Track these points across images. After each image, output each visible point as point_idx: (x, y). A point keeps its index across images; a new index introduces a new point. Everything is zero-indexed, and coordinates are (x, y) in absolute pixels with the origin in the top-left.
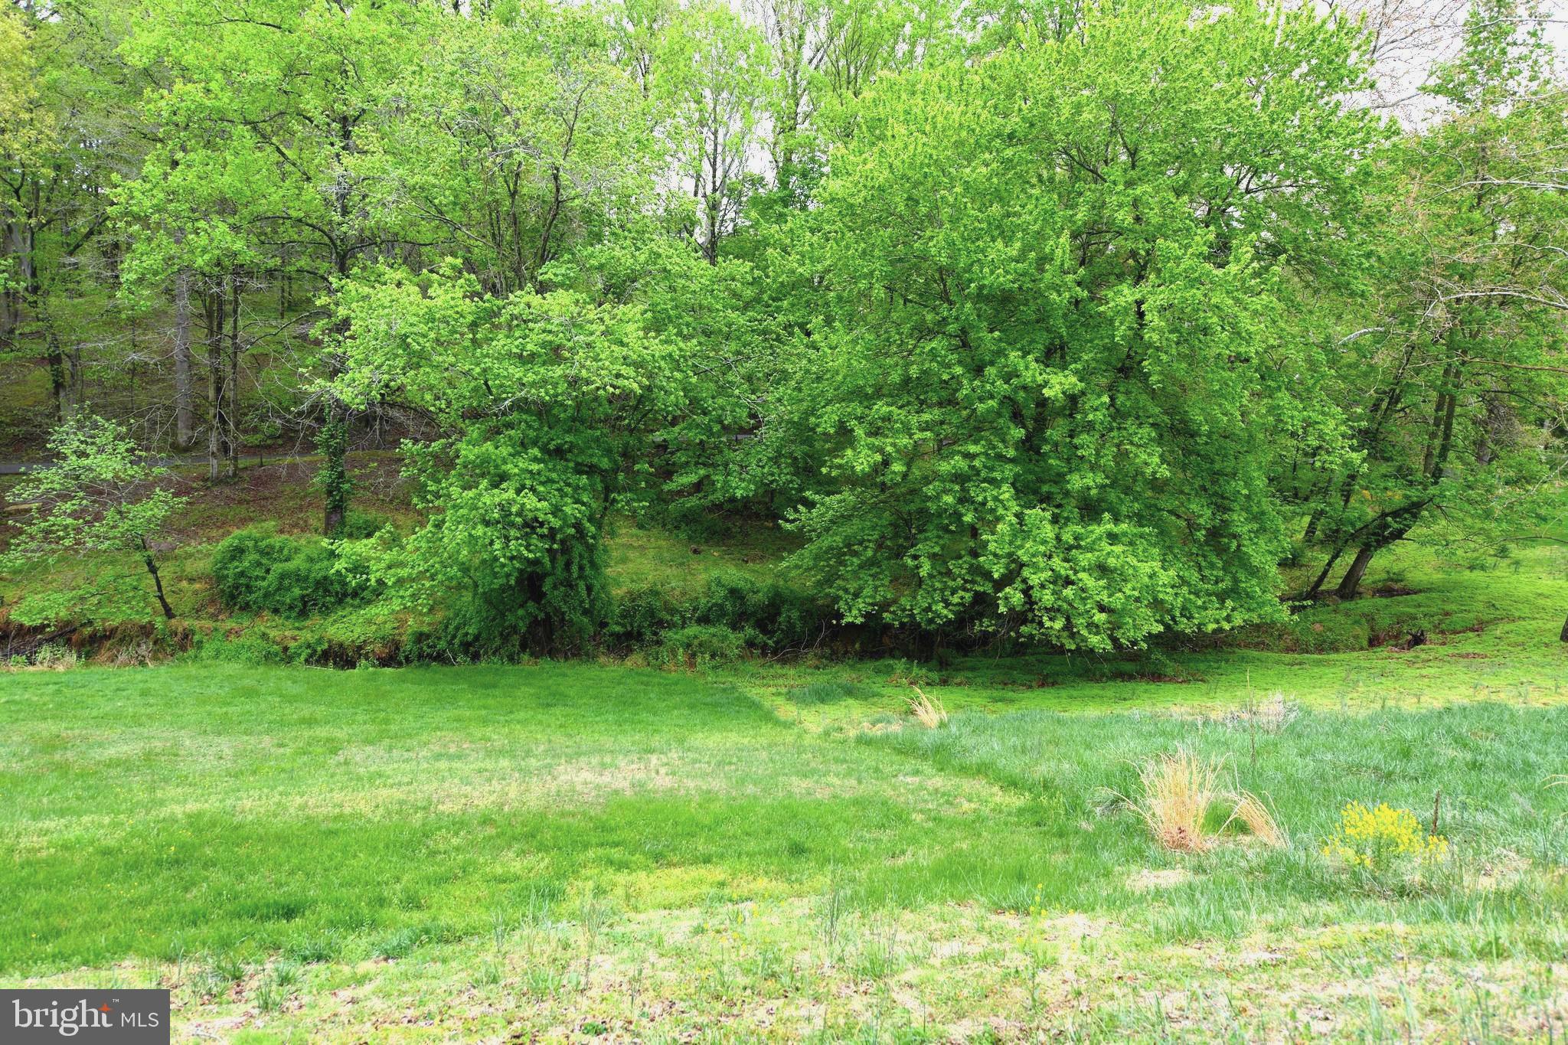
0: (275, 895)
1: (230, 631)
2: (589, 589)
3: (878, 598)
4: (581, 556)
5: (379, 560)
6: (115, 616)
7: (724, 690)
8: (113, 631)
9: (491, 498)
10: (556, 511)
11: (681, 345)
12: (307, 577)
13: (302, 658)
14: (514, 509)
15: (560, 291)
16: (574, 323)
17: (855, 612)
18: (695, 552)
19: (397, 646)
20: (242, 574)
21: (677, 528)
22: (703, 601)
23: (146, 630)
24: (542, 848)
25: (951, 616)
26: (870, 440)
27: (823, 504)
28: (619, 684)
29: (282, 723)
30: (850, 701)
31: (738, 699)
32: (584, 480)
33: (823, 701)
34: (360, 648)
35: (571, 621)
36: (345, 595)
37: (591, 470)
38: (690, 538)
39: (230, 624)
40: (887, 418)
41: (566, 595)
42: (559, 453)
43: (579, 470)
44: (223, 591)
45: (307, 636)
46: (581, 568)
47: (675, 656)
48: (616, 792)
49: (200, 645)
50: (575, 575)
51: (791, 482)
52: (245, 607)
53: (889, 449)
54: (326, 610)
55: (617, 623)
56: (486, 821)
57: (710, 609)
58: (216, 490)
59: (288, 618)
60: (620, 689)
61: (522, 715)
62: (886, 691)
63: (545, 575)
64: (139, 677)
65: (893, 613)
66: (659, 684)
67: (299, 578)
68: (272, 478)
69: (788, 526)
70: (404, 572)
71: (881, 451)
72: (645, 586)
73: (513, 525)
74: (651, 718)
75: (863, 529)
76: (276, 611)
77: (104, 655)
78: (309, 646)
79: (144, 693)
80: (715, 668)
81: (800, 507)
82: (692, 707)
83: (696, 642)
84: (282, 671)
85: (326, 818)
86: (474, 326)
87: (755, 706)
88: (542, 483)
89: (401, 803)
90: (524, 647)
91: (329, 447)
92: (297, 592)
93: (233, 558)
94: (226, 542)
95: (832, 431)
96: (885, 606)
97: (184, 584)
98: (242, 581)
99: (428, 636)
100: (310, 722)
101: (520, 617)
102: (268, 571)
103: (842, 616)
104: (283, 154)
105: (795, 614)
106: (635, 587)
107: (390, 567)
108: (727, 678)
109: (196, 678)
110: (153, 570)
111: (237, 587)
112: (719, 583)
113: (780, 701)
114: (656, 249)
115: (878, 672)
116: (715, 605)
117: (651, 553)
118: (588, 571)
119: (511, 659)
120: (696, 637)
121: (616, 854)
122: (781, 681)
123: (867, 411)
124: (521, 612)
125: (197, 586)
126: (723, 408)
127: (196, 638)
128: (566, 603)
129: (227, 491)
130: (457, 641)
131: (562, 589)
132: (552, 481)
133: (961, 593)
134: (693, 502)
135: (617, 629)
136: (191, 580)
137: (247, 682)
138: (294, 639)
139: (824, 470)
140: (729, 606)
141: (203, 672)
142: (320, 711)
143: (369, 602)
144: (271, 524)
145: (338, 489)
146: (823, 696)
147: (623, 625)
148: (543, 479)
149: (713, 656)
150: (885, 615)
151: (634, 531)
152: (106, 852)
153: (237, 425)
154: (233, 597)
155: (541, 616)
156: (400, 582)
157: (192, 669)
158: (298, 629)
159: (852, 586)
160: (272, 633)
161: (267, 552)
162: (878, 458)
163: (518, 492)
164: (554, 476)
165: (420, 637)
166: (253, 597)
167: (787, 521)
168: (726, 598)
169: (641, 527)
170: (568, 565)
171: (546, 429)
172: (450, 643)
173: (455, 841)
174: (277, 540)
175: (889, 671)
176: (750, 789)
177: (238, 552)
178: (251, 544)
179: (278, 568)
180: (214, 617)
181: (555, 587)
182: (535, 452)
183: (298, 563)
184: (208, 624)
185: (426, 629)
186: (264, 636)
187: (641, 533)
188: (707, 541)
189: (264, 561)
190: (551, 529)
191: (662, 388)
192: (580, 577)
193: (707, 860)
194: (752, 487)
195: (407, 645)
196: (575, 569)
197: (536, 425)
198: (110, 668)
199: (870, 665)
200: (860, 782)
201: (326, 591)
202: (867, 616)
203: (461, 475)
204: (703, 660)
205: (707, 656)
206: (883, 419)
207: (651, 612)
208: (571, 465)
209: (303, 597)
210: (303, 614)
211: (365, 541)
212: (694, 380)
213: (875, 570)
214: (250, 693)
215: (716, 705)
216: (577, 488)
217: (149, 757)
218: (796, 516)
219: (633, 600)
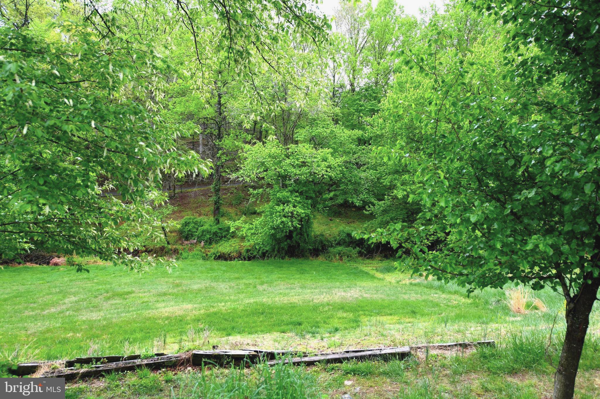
1: (188, 249)
2: (308, 235)
7: (355, 268)
12: (210, 232)
13: (213, 257)
18: (331, 220)
19: (240, 253)
20: (190, 231)
22: (338, 238)
24: (348, 311)
26: (402, 187)
27: (378, 204)
28: (320, 266)
30: (397, 272)
31: (360, 271)
32: (309, 201)
33: (388, 272)
34: (230, 254)
35: (301, 246)
36: (222, 237)
38: (328, 215)
41: (300, 238)
44: (183, 236)
45: (212, 251)
47: (335, 257)
53: (409, 190)
54: (217, 242)
57: (340, 241)
60: (322, 268)
66: (333, 266)
67: (208, 232)
68: (186, 196)
69: (367, 213)
71: (405, 190)
75: (397, 215)
78: (214, 254)
80: (349, 261)
81: (372, 206)
83: (342, 252)
87: (367, 273)
90: (286, 254)
91: (215, 189)
92: (208, 236)
93: (186, 226)
94: (183, 220)
95: (388, 184)
97: (169, 233)
98: (190, 233)
99: (250, 250)
101: (285, 245)
102: (197, 229)
108: (354, 264)
109: (192, 265)
111: (188, 235)
112: (343, 232)
113: (375, 272)
116: (342, 239)
117: (316, 221)
118: (308, 230)
119: (283, 258)
121: (367, 313)
122: (371, 265)
125: (174, 234)
128: (300, 240)
130: (260, 252)
131: (299, 236)
133: (433, 236)
136: (171, 232)
138: (209, 251)
140: (347, 240)
143: (229, 239)
145: (218, 202)
146: (388, 270)
149: (348, 257)
154: (186, 238)
155: (292, 244)
158: (210, 248)
161: (196, 223)
162: (405, 193)
164: (301, 201)
165: (247, 251)
166: (193, 238)
167: (367, 210)
168: (346, 237)
172: (258, 252)
177: (187, 223)
178: (191, 221)
179: (201, 228)
180: (182, 244)
181: (297, 235)
183: (207, 227)
184: (181, 247)
185: (249, 248)
186: (200, 251)
188: (334, 217)
189: (195, 226)
193: (391, 315)
194: (361, 202)
195: (244, 254)
201: (216, 236)
205: (346, 257)
207: (321, 242)
209: (210, 238)
210: (210, 243)
211: (238, 221)
212: (345, 170)
218: (370, 209)
219: (315, 238)
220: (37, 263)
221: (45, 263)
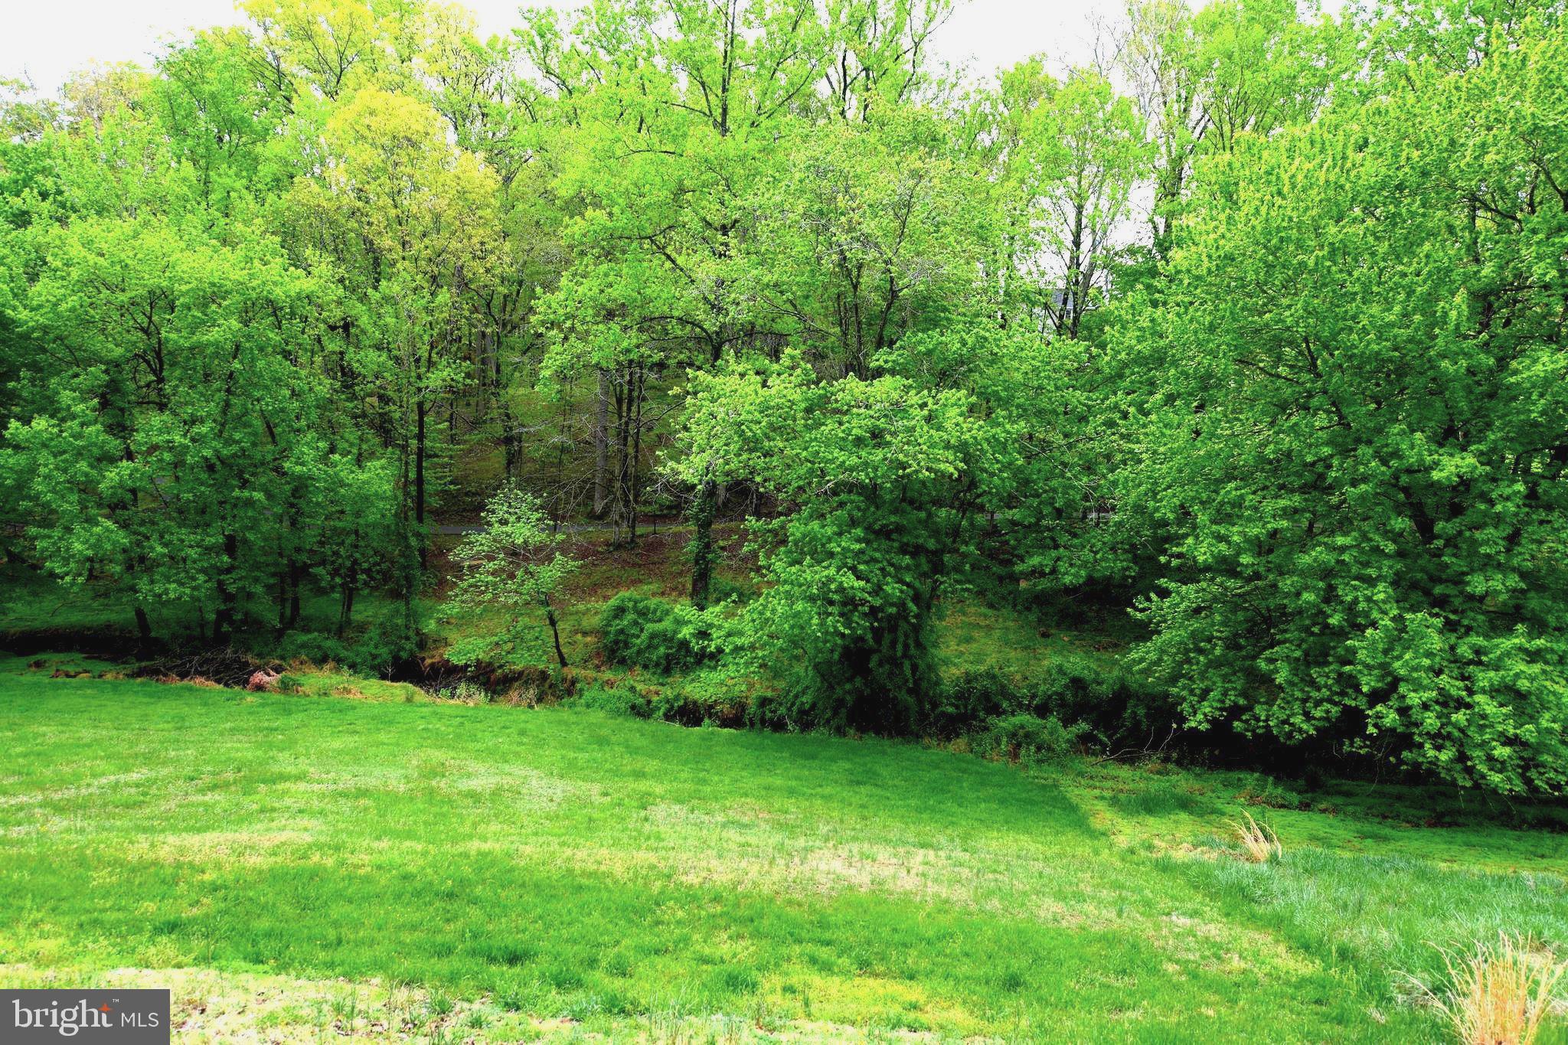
0: (511, 941)
1: (607, 682)
2: (914, 668)
3: (1228, 703)
4: (906, 636)
5: (720, 627)
6: (520, 662)
7: (1044, 787)
8: (521, 674)
9: (813, 574)
10: (877, 590)
11: (1008, 426)
12: (673, 638)
13: (661, 713)
14: (833, 587)
15: (888, 377)
16: (898, 409)
17: (1200, 717)
18: (1045, 635)
19: (743, 708)
20: (622, 631)
21: (1028, 609)
22: (1043, 688)
23: (543, 676)
24: (757, 935)
25: (1312, 732)
26: (1215, 528)
27: (1178, 593)
28: (937, 767)
29: (616, 773)
30: (1183, 816)
31: (1054, 799)
32: (907, 560)
33: (1148, 812)
34: (711, 707)
35: (895, 698)
36: (703, 656)
37: (916, 551)
38: (1040, 621)
39: (608, 675)
40: (1238, 503)
41: (891, 673)
42: (885, 533)
43: (903, 550)
44: (606, 646)
45: (669, 693)
46: (906, 646)
47: (999, 745)
48: (851, 888)
49: (581, 693)
50: (899, 654)
51: (1128, 568)
52: (622, 662)
53: (1237, 539)
54: (686, 669)
55: (953, 705)
56: (717, 899)
57: (1050, 697)
58: (616, 555)
59: (654, 673)
60: (935, 773)
61: (828, 790)
62: (1229, 809)
63: (871, 651)
64: (523, 717)
65: (1246, 722)
66: (977, 773)
67: (666, 638)
68: (661, 544)
69: (1139, 615)
70: (739, 641)
71: (1228, 540)
72: (982, 668)
73: (831, 603)
74: (955, 808)
75: (1213, 625)
76: (645, 667)
77: (514, 694)
78: (668, 701)
79: (522, 733)
80: (1039, 762)
81: (1153, 595)
82: (1002, 802)
83: (1021, 732)
84: (637, 723)
85: (584, 873)
86: (809, 410)
87: (1071, 808)
88: (867, 563)
89: (652, 867)
90: (850, 720)
91: (698, 520)
92: (662, 650)
93: (616, 617)
94: (613, 602)
95: (1171, 516)
96: (1235, 712)
97: (579, 637)
98: (622, 637)
99: (771, 701)
100: (639, 775)
101: (847, 691)
102: (642, 630)
103: (1185, 720)
104: (673, 262)
105: (1141, 711)
106: (972, 668)
107: (729, 635)
108: (1051, 774)
109: (566, 723)
110: (553, 623)
111: (616, 642)
112: (1061, 670)
113: (1100, 806)
114: (982, 333)
115: (1226, 785)
116: (1056, 693)
117: (997, 634)
118: (913, 651)
119: (840, 731)
120: (1022, 727)
121: (823, 953)
122: (1110, 784)
123: (1214, 495)
124: (848, 686)
125: (589, 639)
126: (1054, 490)
127: (578, 686)
128: (891, 680)
129: (624, 555)
130: (795, 709)
131: (887, 667)
132: (875, 560)
133: (1327, 706)
134: (1044, 584)
135: (950, 710)
136: (585, 634)
137: (605, 732)
138: (657, 693)
139: (1163, 559)
140: (1069, 696)
141: (573, 718)
142: (652, 766)
143: (711, 666)
144: (654, 587)
145: (704, 558)
146: (1149, 805)
147: (957, 707)
148: (866, 558)
149: (1039, 749)
150: (1236, 724)
151: (983, 610)
152: (406, 877)
153: (636, 496)
154: (613, 651)
155: (867, 692)
156: (738, 649)
157: (566, 714)
158: (662, 685)
159: (1199, 686)
160: (639, 687)
161: (643, 613)
162: (1223, 548)
163: (839, 569)
164: (877, 555)
165: (764, 702)
166: (627, 653)
167: (1136, 609)
168: (1066, 686)
169: (991, 606)
170: (893, 644)
171: (872, 509)
172: (789, 709)
173: (680, 914)
174: (653, 603)
175: (1239, 784)
176: (995, 904)
177: (620, 611)
178: (631, 604)
179: (650, 627)
180: (598, 668)
182: (859, 532)
183: (667, 624)
184: (591, 673)
185: (769, 694)
186: (632, 689)
187: (990, 612)
188: (1058, 626)
189: (640, 621)
190: (872, 608)
191: (985, 470)
192: (905, 656)
193: (912, 976)
194: (1083, 573)
195: (752, 708)
196: (900, 647)
197: (863, 506)
198: (508, 707)
199: (1216, 778)
200: (1120, 914)
201: (687, 652)
202: (1214, 722)
203: (791, 552)
204: (1027, 754)
205: (1033, 748)
206: (1233, 505)
207: (986, 696)
208: (896, 545)
209: (667, 656)
210: (667, 671)
211: (711, 609)
212: (1020, 462)
213: (1225, 670)
214: (602, 742)
215: (1032, 802)
216: (897, 568)
217: (497, 793)
218: (1146, 604)
219: (968, 682)
220: (218, 682)
221: (237, 683)
